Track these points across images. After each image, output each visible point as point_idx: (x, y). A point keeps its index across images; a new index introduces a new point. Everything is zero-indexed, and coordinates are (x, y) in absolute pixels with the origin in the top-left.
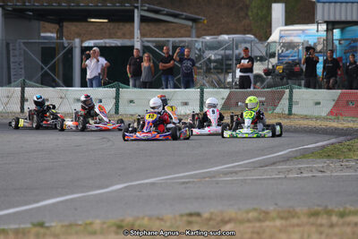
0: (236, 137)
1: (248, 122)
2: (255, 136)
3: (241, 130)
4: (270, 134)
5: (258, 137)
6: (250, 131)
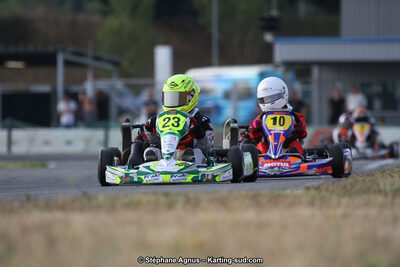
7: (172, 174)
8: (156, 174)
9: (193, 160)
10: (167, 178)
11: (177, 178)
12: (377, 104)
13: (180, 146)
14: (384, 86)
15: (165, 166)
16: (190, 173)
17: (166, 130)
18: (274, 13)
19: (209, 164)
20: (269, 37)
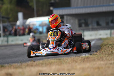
12: (83, 25)
14: (85, 20)
18: (53, 1)
20: (51, 8)
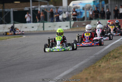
0: (53, 51)
1: (58, 42)
2: (63, 50)
3: (55, 47)
4: (71, 49)
5: (64, 51)
6: (60, 47)
7: (59, 49)
8: (56, 49)
9: (64, 46)
10: (58, 50)
11: (61, 50)
13: (61, 43)
15: (58, 47)
16: (63, 49)
17: (58, 40)
19: (67, 47)
